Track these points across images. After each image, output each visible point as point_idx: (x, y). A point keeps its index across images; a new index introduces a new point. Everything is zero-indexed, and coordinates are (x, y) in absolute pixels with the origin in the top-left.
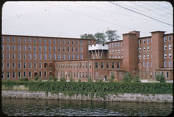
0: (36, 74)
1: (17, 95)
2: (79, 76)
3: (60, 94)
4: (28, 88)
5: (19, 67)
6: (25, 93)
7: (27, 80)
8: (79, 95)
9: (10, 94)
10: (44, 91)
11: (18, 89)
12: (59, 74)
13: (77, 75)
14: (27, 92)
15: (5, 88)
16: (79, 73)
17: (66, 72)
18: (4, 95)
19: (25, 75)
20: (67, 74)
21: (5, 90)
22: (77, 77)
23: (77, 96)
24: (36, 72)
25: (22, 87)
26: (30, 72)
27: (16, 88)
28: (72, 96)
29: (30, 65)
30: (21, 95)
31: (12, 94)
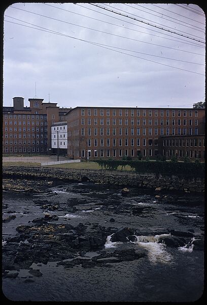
0: (139, 152)
1: (122, 176)
2: (193, 155)
3: (173, 177)
4: (134, 169)
5: (120, 145)
6: (131, 175)
7: (129, 158)
8: (197, 179)
9: (114, 175)
10: (153, 172)
11: (124, 169)
12: (167, 153)
13: (192, 155)
14: (133, 173)
15: (108, 168)
16: (194, 152)
17: (176, 151)
18: (108, 176)
19: (126, 154)
20: (178, 152)
21: (108, 170)
22: (192, 157)
23: (195, 180)
24: (139, 150)
25: (128, 168)
26: (132, 151)
27: (121, 169)
28: (189, 180)
29: (132, 142)
30: (127, 176)
31: (117, 175)
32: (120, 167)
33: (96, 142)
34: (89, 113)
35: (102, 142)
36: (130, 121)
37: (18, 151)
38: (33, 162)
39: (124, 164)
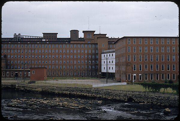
1: (164, 97)
4: (176, 91)
5: (163, 70)
6: (173, 96)
7: (171, 82)
9: (157, 97)
11: (166, 91)
14: (174, 95)
15: (152, 90)
18: (151, 97)
19: (168, 78)
21: (151, 92)
25: (170, 90)
26: (174, 75)
27: (163, 91)
29: (174, 67)
30: (169, 98)
31: (160, 97)
32: (162, 90)
33: (140, 67)
34: (135, 42)
35: (146, 67)
36: (171, 48)
37: (73, 75)
38: (86, 83)
39: (166, 87)
